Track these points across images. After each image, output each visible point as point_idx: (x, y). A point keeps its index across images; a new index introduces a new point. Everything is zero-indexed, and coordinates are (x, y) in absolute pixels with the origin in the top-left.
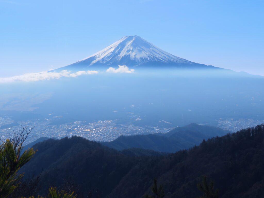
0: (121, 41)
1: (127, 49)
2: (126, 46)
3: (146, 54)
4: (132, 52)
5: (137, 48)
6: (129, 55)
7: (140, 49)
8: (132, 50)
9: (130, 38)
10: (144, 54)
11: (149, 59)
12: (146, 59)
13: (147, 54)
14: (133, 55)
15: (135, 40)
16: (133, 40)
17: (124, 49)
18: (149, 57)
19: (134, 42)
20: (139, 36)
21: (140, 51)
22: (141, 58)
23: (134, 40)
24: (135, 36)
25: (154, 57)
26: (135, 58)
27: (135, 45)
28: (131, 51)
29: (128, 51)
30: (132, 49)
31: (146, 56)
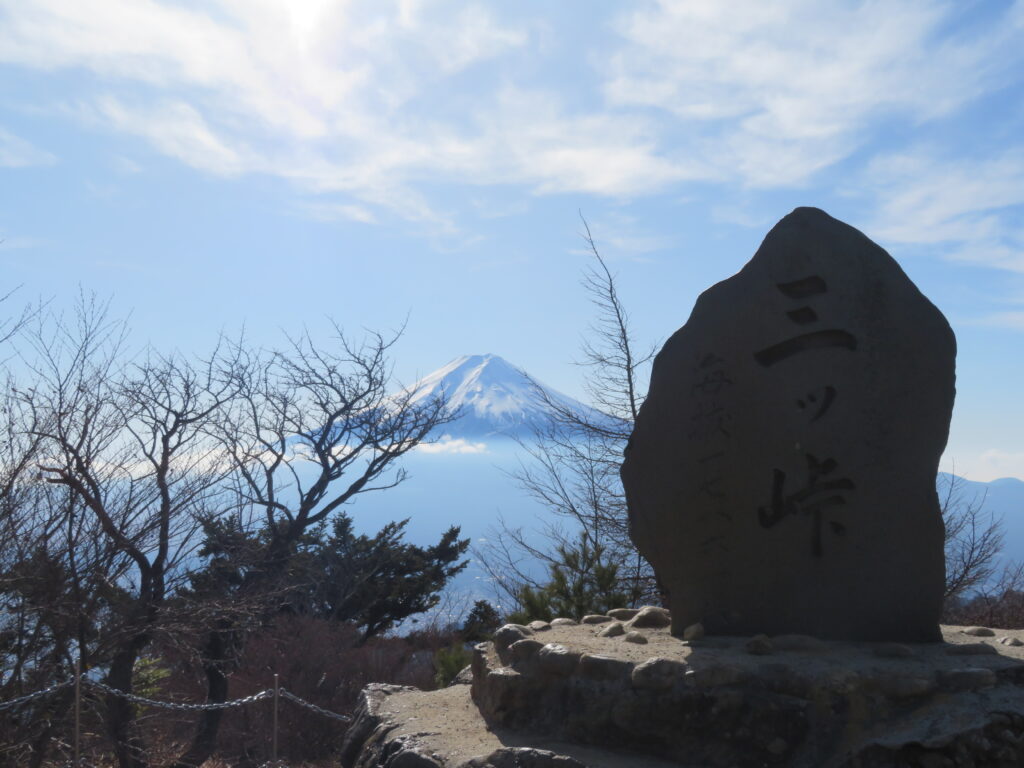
0: (450, 368)
1: (465, 390)
2: (465, 382)
3: (518, 404)
4: (481, 397)
5: (493, 388)
6: (472, 405)
7: (501, 389)
8: (481, 393)
9: (475, 361)
10: (512, 403)
11: (523, 416)
12: (516, 417)
13: (521, 402)
14: (482, 405)
15: (487, 366)
16: (484, 365)
17: (458, 390)
18: (525, 410)
19: (485, 370)
20: (501, 356)
21: (501, 395)
22: (504, 414)
23: (485, 367)
24: (487, 356)
25: (538, 411)
26: (488, 414)
27: (487, 378)
28: (477, 395)
29: (470, 395)
30: (479, 389)
31: (517, 409)
